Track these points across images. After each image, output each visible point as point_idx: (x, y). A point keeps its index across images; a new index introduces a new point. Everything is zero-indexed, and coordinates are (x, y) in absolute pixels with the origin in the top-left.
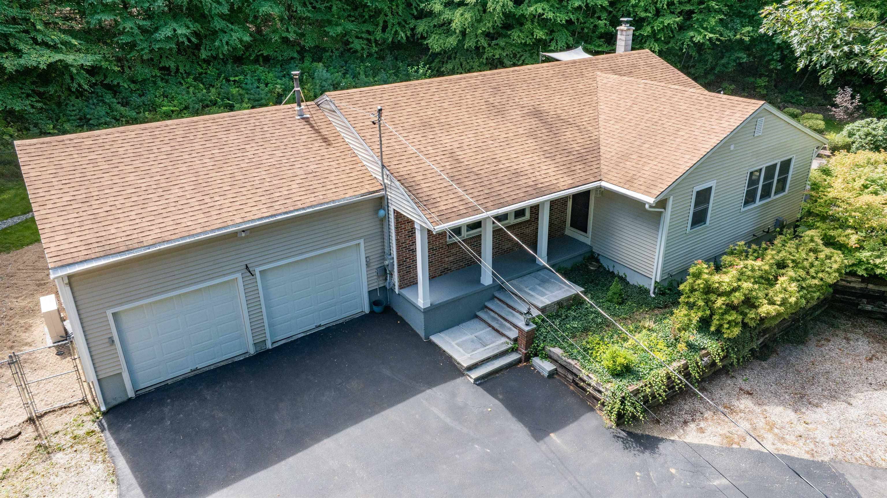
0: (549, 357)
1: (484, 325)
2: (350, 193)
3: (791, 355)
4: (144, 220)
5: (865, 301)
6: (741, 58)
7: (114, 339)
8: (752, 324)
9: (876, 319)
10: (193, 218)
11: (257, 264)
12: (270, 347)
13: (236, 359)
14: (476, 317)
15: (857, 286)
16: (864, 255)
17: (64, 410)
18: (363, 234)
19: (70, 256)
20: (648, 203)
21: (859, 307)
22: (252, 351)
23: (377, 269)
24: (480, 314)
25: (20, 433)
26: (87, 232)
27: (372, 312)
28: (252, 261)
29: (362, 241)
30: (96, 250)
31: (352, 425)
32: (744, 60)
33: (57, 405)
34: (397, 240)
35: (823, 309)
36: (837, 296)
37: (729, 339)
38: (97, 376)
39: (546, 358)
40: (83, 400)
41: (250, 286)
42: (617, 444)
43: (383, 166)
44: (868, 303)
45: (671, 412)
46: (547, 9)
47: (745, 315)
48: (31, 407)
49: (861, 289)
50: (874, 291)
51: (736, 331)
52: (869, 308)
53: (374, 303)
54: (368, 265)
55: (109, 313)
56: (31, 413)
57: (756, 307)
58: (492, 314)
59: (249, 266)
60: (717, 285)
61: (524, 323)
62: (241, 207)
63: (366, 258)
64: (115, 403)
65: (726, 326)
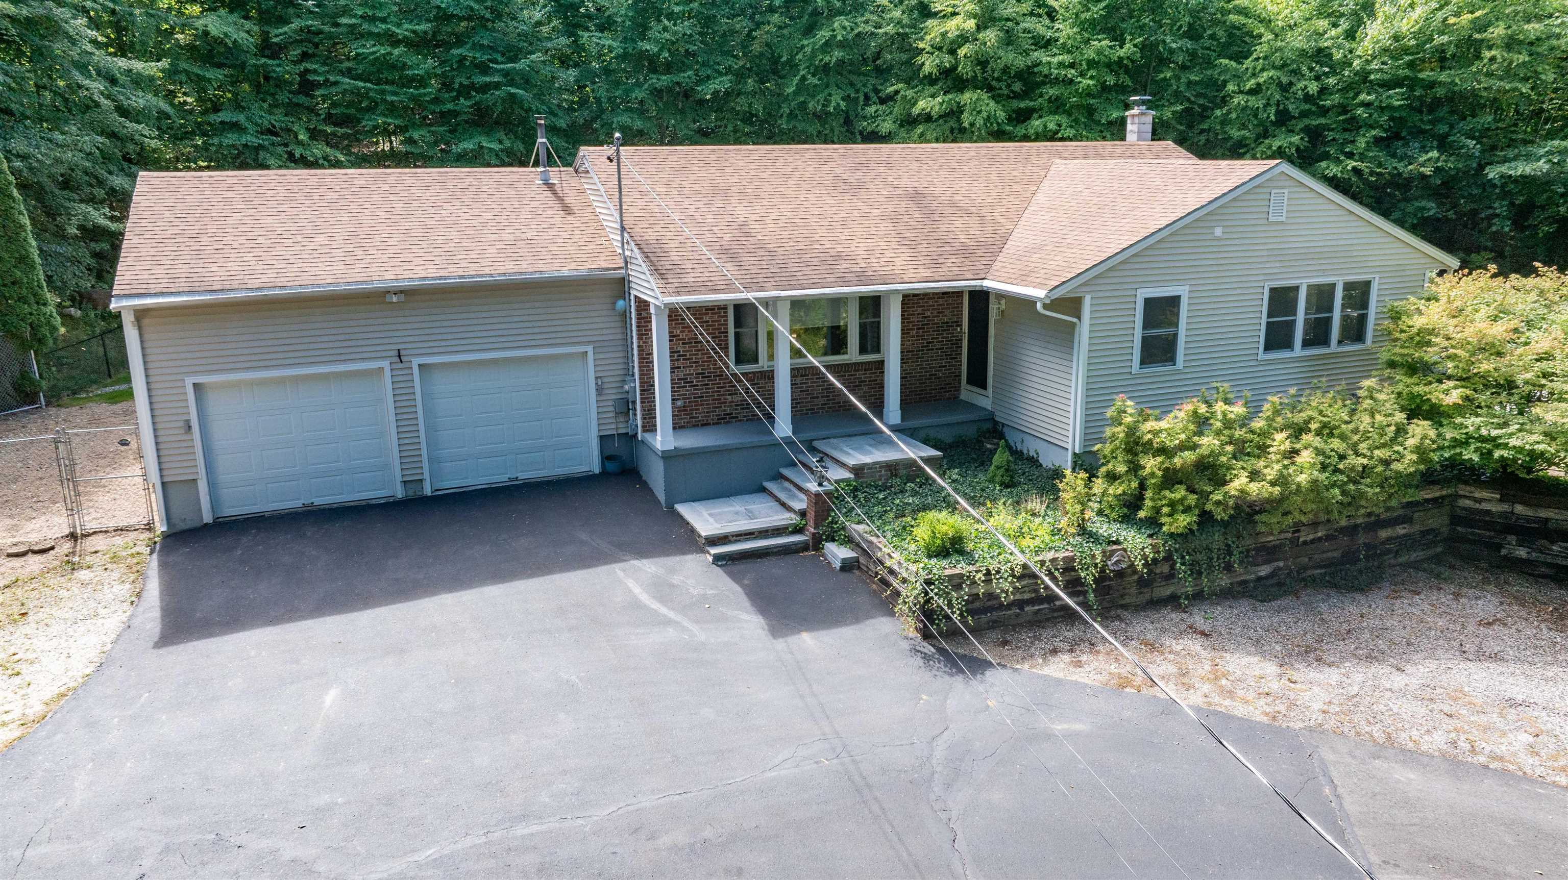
0: (849, 541)
1: (769, 498)
2: (573, 266)
3: (1324, 601)
4: (261, 263)
5: (1512, 539)
6: (1424, 208)
7: (192, 424)
8: (1220, 514)
9: (1539, 576)
10: (328, 268)
11: (416, 352)
12: (429, 494)
13: (374, 502)
14: (763, 490)
15: (1494, 509)
16: (1471, 422)
17: (119, 532)
18: (595, 339)
19: (144, 286)
20: (1040, 299)
21: (1504, 552)
22: (400, 494)
23: (614, 400)
24: (769, 485)
25: (52, 548)
26: (180, 266)
27: (604, 473)
28: (409, 346)
29: (590, 349)
30: (182, 285)
31: (492, 584)
32: (1432, 213)
33: (112, 524)
34: (639, 347)
35: (1430, 552)
36: (1459, 528)
37: (1172, 535)
38: (162, 476)
39: (846, 543)
40: (149, 524)
41: (402, 385)
42: (913, 660)
43: (623, 229)
44: (1520, 544)
45: (1035, 636)
46: (1064, 125)
47: (1205, 496)
48: (76, 516)
49: (1503, 514)
50: (1528, 519)
51: (1183, 521)
52: (1522, 553)
53: (606, 458)
54: (600, 390)
55: (189, 382)
56: (74, 527)
57: (1224, 483)
58: (787, 484)
59: (402, 353)
60: (1149, 436)
61: (816, 484)
62: (401, 264)
63: (597, 378)
64: (183, 526)
65: (1166, 510)
